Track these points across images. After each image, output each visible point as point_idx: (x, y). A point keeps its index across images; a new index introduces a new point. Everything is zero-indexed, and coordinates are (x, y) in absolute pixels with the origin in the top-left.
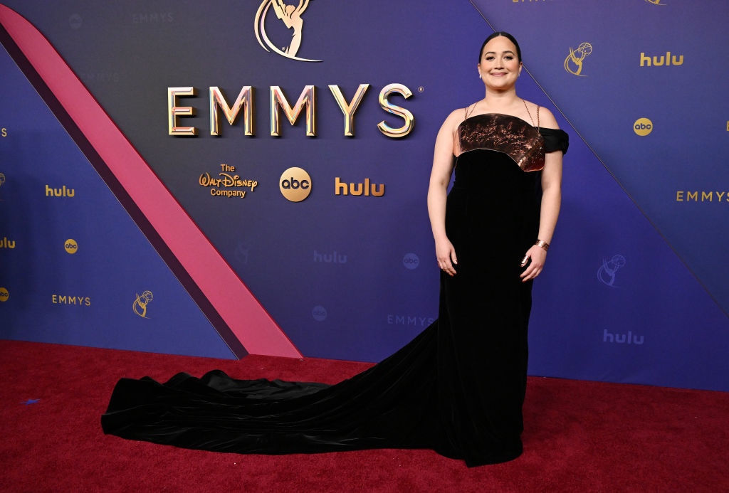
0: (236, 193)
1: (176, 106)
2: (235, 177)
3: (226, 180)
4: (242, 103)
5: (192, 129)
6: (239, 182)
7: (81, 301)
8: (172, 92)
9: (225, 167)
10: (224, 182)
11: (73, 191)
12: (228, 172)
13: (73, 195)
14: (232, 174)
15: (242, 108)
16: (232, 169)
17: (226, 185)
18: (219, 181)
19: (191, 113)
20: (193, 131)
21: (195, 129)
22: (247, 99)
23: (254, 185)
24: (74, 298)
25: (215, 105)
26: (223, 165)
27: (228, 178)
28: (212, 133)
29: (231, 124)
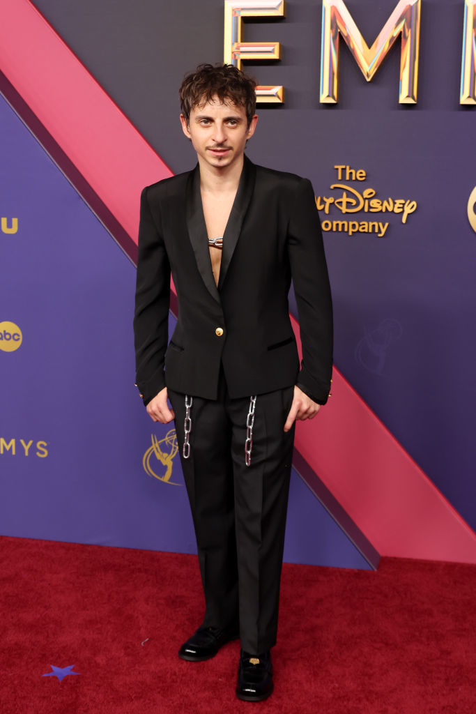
0: (367, 226)
1: (242, 41)
2: (366, 193)
3: (344, 199)
4: (396, 34)
5: (277, 90)
6: (374, 203)
7: (27, 448)
8: (235, 11)
9: (344, 170)
10: (340, 203)
11: (15, 221)
12: (352, 182)
13: (14, 230)
14: (360, 185)
15: (397, 44)
16: (360, 174)
17: (344, 209)
18: (330, 200)
19: (275, 56)
20: (280, 94)
21: (285, 91)
22: (409, 25)
23: (408, 210)
24: (13, 442)
25: (334, 38)
26: (340, 167)
27: (350, 194)
28: (324, 98)
29: (368, 80)
